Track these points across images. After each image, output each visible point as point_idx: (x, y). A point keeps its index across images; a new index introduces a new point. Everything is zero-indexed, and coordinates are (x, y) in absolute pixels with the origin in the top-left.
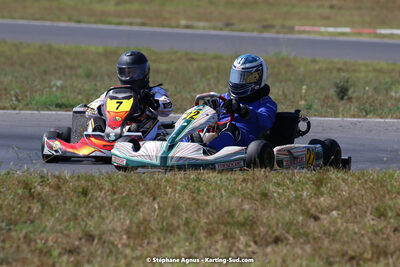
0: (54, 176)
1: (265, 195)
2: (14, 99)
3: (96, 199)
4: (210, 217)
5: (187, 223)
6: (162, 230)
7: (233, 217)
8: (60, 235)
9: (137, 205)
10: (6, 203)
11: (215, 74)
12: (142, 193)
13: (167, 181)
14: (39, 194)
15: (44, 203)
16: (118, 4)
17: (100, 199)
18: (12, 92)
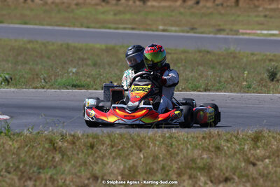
0: (70, 135)
1: (218, 148)
2: (43, 81)
3: (100, 151)
4: (180, 163)
5: (163, 168)
6: (146, 173)
7: (196, 164)
8: (74, 176)
9: (128, 155)
10: (37, 153)
11: (183, 64)
12: (132, 147)
13: (150, 138)
14: (60, 148)
15: (63, 154)
16: (115, 14)
17: (102, 151)
18: (42, 76)
